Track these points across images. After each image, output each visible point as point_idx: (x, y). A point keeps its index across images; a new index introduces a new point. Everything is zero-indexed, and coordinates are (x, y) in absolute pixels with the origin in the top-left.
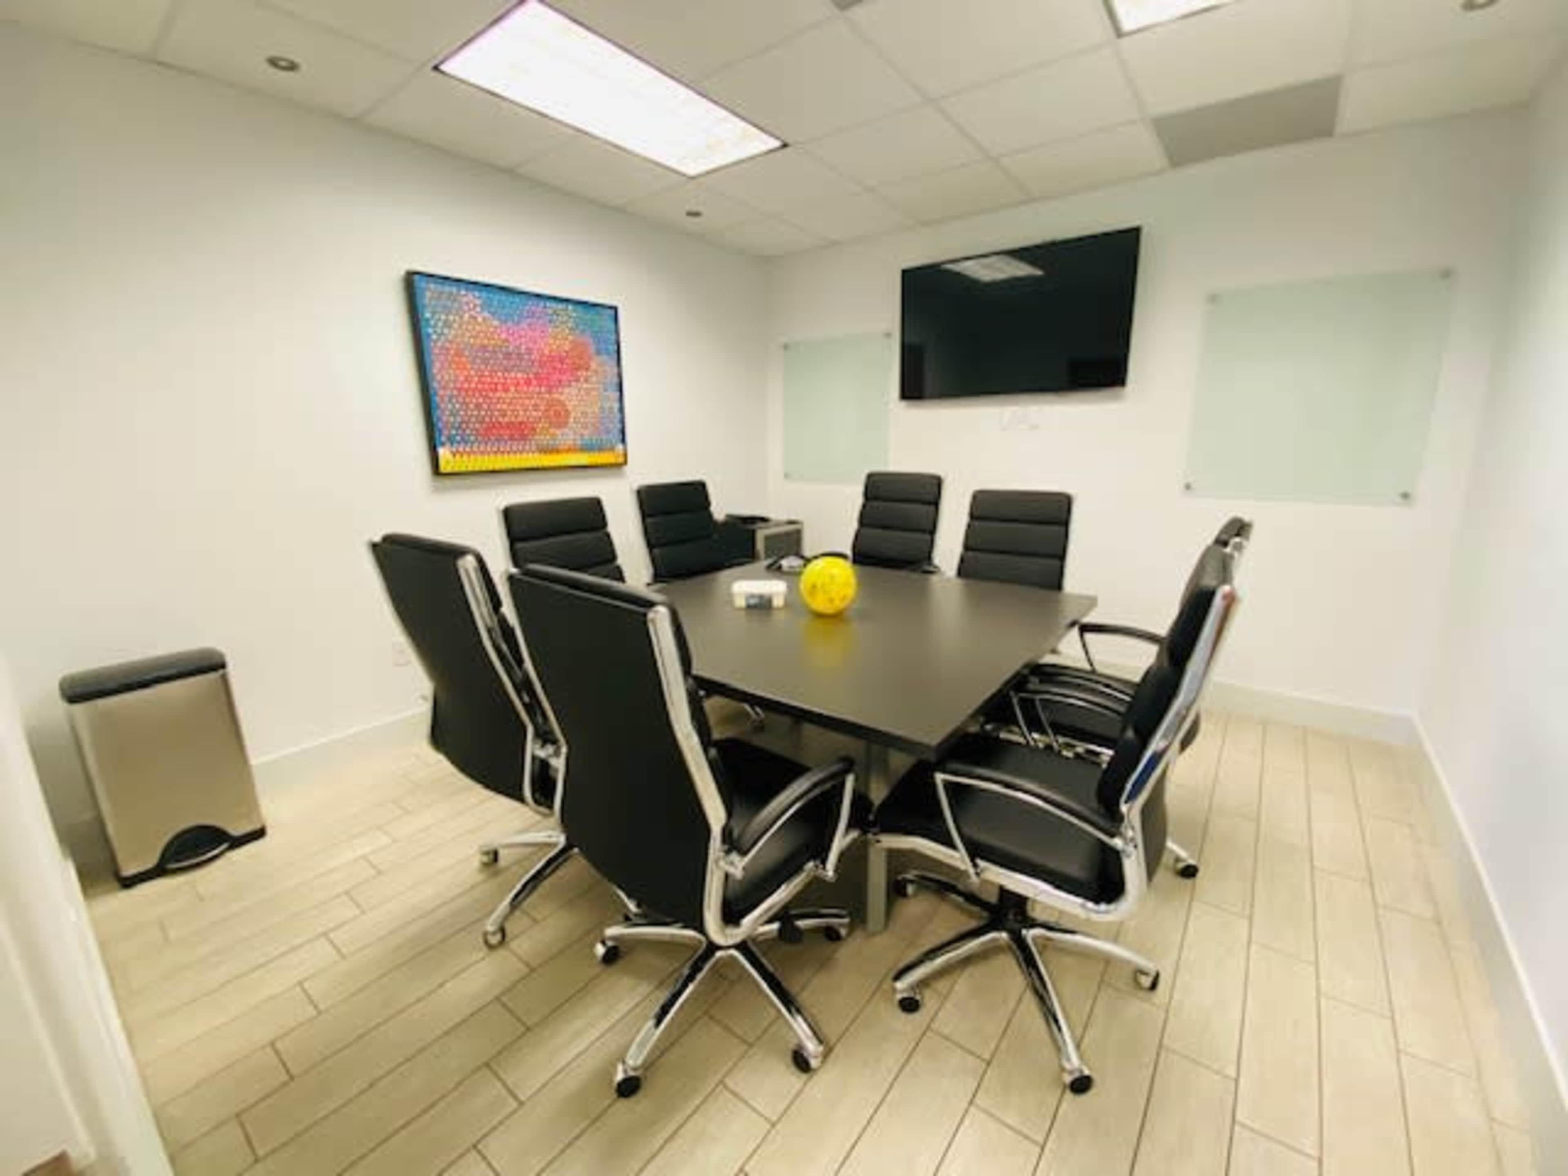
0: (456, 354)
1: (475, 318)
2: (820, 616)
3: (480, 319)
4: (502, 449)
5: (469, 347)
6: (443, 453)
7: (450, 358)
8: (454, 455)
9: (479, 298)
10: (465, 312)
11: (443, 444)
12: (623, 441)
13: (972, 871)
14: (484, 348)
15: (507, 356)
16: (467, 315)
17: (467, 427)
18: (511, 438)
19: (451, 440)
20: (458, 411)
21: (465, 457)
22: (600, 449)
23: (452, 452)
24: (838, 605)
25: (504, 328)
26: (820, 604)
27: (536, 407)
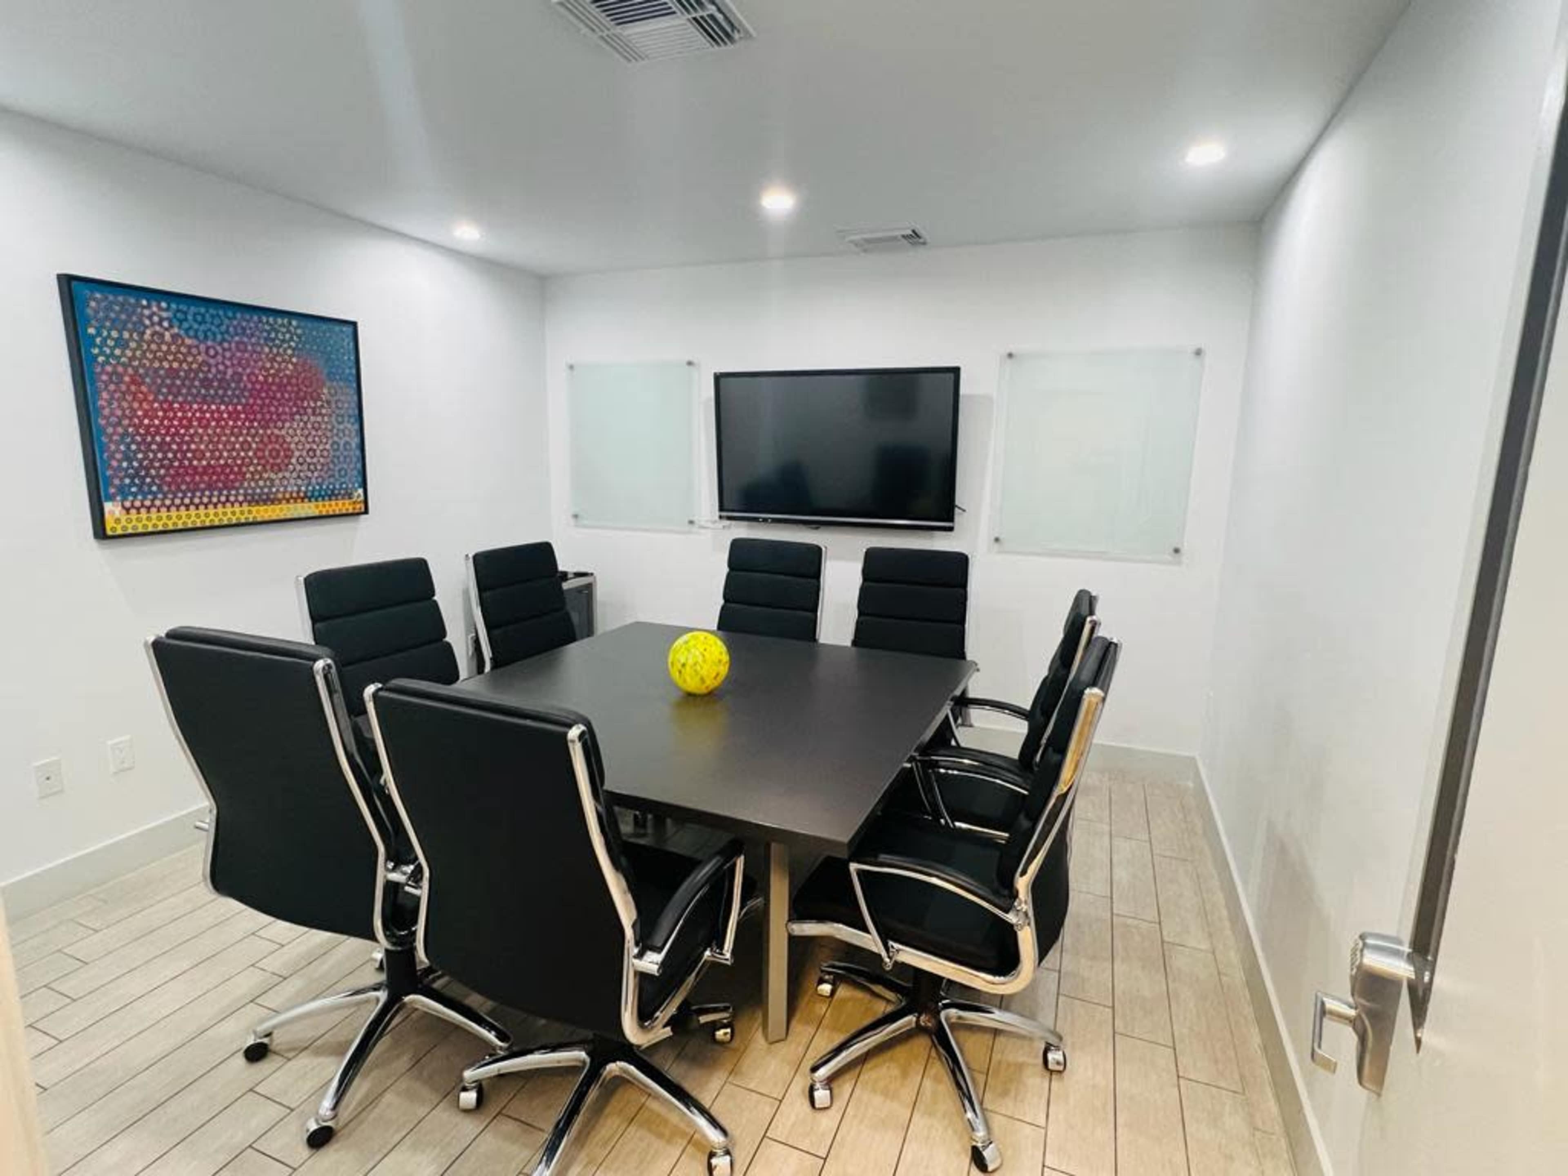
0: (133, 382)
1: (162, 336)
2: (690, 696)
3: (167, 336)
4: (197, 501)
5: (151, 373)
6: (112, 509)
7: (123, 387)
8: (128, 510)
9: (167, 309)
10: (146, 327)
11: (111, 498)
12: (364, 485)
13: (884, 954)
14: (173, 373)
15: (206, 383)
16: (148, 332)
17: (147, 475)
18: (210, 487)
19: (123, 491)
20: (135, 452)
21: (144, 513)
22: (332, 495)
23: (123, 507)
24: (711, 683)
25: (202, 347)
26: (692, 684)
27: (245, 444)
